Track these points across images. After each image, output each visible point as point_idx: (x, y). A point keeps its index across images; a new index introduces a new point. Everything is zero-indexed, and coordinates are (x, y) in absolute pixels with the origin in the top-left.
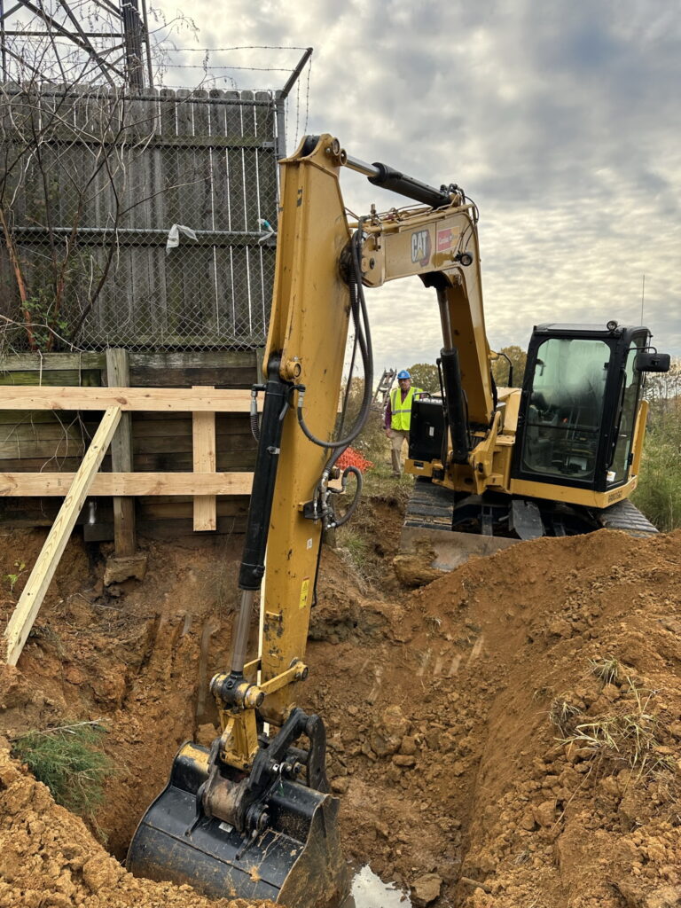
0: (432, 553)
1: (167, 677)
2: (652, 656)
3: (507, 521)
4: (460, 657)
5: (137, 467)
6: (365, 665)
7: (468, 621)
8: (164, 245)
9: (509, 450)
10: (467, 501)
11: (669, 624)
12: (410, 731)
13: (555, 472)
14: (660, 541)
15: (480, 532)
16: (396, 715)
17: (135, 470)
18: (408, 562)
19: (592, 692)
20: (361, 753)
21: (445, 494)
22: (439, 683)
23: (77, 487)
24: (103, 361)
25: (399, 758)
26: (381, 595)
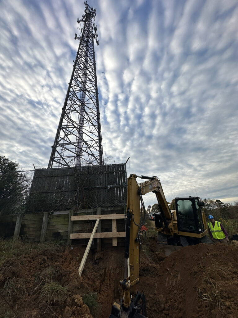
0: (164, 251)
1: (108, 284)
2: (217, 276)
3: (180, 242)
4: (175, 280)
5: (102, 231)
6: (153, 283)
7: (175, 269)
8: (107, 188)
9: (177, 225)
10: (170, 237)
11: (220, 268)
12: (166, 303)
13: (187, 229)
14: (214, 246)
15: (174, 245)
16: (162, 298)
17: (101, 232)
18: (159, 253)
19: (205, 286)
20: (155, 310)
21: (164, 236)
22: (171, 288)
23: (92, 236)
24: (97, 210)
25: (165, 312)
26: (154, 263)
